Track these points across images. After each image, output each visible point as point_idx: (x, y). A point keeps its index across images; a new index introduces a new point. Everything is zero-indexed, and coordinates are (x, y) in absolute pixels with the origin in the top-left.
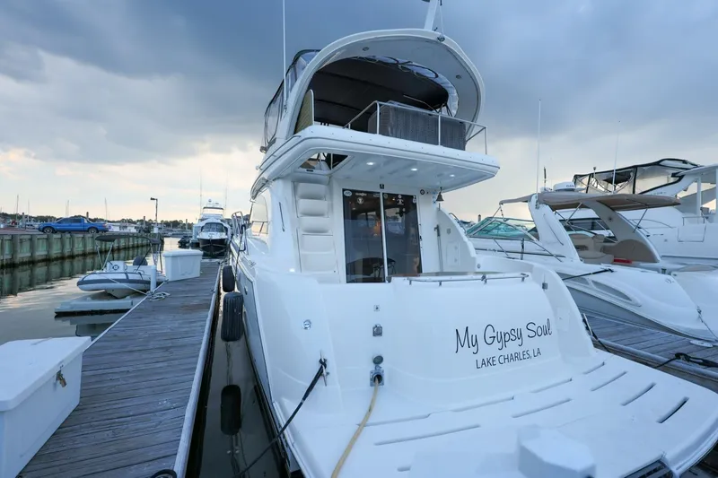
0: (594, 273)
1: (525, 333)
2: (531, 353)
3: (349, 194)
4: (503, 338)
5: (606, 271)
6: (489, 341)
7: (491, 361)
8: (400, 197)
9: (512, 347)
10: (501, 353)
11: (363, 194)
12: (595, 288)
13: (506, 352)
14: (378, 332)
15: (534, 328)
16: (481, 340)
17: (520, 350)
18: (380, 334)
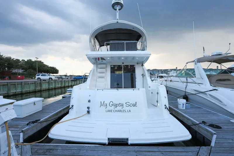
0: (209, 91)
1: (125, 105)
2: (127, 111)
3: (112, 66)
4: (116, 106)
5: (214, 90)
6: (111, 105)
7: (111, 111)
8: (129, 66)
9: (119, 108)
10: (114, 109)
11: (117, 66)
12: (209, 97)
13: (116, 109)
14: (89, 101)
15: (129, 104)
16: (108, 105)
17: (122, 109)
18: (90, 102)
